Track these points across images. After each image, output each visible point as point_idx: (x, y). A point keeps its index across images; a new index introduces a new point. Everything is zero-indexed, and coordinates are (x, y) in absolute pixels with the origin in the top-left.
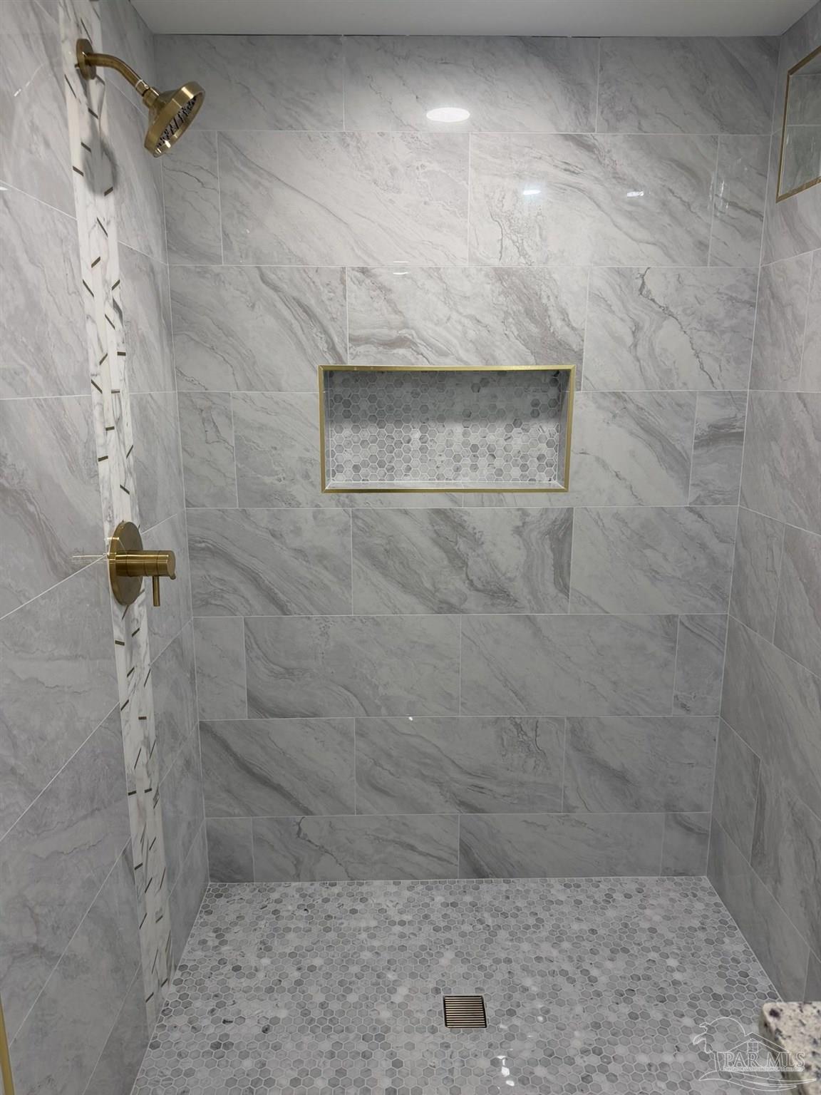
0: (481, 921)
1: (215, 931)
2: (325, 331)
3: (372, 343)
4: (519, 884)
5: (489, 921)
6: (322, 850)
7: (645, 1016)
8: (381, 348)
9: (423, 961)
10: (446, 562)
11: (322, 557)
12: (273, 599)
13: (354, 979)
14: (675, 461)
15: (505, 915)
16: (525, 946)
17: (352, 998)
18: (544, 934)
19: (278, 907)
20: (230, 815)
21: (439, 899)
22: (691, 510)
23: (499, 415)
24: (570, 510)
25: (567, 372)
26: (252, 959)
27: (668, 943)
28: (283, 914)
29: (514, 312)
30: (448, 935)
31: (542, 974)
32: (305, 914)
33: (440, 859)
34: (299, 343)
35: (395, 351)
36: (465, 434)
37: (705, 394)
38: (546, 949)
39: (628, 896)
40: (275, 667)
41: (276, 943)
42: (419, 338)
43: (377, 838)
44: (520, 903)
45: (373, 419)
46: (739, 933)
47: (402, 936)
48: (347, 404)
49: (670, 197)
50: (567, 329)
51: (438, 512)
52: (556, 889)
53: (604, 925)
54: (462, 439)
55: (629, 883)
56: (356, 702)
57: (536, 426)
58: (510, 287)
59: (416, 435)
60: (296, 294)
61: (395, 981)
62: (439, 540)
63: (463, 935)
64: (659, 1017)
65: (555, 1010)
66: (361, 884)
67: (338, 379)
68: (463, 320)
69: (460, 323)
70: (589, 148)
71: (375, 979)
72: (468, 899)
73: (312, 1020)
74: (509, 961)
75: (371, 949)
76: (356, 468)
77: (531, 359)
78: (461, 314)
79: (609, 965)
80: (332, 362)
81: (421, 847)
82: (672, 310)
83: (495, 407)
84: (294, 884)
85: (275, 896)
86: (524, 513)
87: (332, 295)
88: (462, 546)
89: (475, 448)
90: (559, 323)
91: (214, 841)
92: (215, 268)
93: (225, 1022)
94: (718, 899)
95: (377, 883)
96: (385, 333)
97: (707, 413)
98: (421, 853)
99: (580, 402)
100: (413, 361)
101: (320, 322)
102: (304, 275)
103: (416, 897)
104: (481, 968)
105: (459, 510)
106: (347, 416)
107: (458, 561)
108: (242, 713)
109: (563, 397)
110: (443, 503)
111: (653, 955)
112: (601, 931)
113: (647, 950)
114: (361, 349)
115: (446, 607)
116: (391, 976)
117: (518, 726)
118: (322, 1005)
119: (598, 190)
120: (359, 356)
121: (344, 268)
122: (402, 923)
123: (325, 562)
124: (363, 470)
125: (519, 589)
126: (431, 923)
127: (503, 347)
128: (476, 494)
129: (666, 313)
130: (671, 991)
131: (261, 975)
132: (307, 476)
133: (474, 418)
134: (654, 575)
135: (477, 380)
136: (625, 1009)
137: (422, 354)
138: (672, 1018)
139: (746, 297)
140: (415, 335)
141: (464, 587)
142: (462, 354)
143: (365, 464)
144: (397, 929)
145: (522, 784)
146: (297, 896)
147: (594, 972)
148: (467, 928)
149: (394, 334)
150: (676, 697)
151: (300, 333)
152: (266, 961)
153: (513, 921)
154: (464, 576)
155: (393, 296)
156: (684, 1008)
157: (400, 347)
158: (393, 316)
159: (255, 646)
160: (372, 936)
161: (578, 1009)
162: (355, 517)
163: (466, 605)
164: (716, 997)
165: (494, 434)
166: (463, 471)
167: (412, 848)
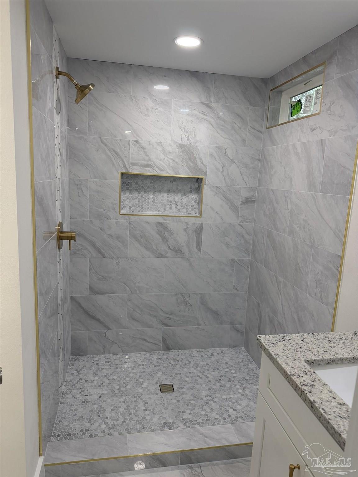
0: (170, 363)
1: (76, 370)
2: (122, 160)
3: (138, 165)
4: (182, 351)
5: (173, 363)
6: (114, 342)
7: (225, 386)
8: (141, 167)
9: (151, 375)
10: (161, 240)
11: (118, 238)
12: (99, 252)
13: (128, 381)
14: (235, 209)
15: (178, 361)
16: (185, 369)
17: (128, 387)
18: (191, 365)
19: (98, 362)
20: (80, 330)
21: (155, 357)
22: (239, 224)
23: (180, 191)
24: (202, 223)
25: (202, 179)
26: (91, 378)
27: (232, 366)
28: (100, 364)
29: (185, 158)
30: (159, 368)
31: (191, 377)
32: (108, 364)
33: (155, 344)
34: (113, 164)
35: (146, 168)
36: (168, 197)
37: (244, 188)
38: (192, 370)
39: (218, 354)
40: (100, 276)
41: (99, 373)
42: (154, 164)
43: (134, 337)
44: (183, 357)
45: (136, 190)
46: (254, 362)
47: (143, 369)
48: (128, 185)
49: (235, 125)
50: (202, 165)
51: (159, 223)
52: (195, 353)
53: (211, 362)
54: (167, 199)
55: (219, 350)
56: (128, 289)
57: (191, 196)
58: (184, 150)
59: (151, 196)
60: (112, 147)
61: (142, 382)
62: (159, 233)
63: (164, 367)
64: (229, 386)
65: (196, 386)
66: (127, 354)
67: (125, 177)
68: (169, 160)
69: (168, 161)
70: (210, 107)
71: (135, 381)
72: (165, 357)
73: (116, 393)
74: (180, 374)
75: (133, 373)
76: (130, 207)
77: (191, 174)
78: (168, 158)
79: (213, 373)
80: (124, 171)
81: (148, 340)
82: (234, 160)
83: (178, 189)
84: (102, 355)
85: (96, 359)
86: (187, 224)
87: (125, 148)
88: (167, 235)
89: (171, 202)
90: (199, 163)
91: (74, 340)
92: (85, 137)
93: (85, 395)
94: (247, 354)
95: (133, 353)
96: (143, 162)
97: (244, 194)
98: (149, 342)
99: (206, 188)
100: (152, 172)
101: (121, 158)
102: (116, 141)
103: (147, 357)
104: (171, 376)
105: (166, 223)
106: (128, 189)
107: (165, 239)
108: (87, 293)
109: (200, 187)
110: (160, 220)
111: (227, 370)
112: (210, 364)
113: (225, 368)
114: (135, 167)
115: (161, 256)
116: (141, 380)
117: (183, 296)
118: (118, 389)
119: (212, 120)
120: (134, 169)
121: (130, 140)
122: (143, 365)
123: (119, 239)
124: (132, 208)
125: (185, 250)
126: (153, 364)
127: (182, 169)
128: (172, 217)
129: (233, 162)
130: (233, 379)
131: (95, 382)
132: (114, 209)
133: (171, 192)
134: (228, 245)
135: (172, 179)
136: (218, 385)
137: (155, 170)
138: (233, 386)
139: (257, 158)
140: (153, 164)
141: (167, 249)
142: (168, 171)
143: (133, 206)
144: (141, 367)
145: (184, 316)
146: (104, 359)
147: (208, 375)
148: (165, 365)
149: (146, 163)
150: (234, 286)
152: (96, 378)
153: (181, 363)
154: (167, 245)
155: (146, 150)
156: (237, 383)
157: (148, 167)
158: (146, 157)
159: (92, 269)
160: (133, 369)
161: (204, 385)
162: (130, 224)
163: (167, 255)
164: (246, 380)
165: (178, 198)
166: (167, 209)
167: (146, 340)
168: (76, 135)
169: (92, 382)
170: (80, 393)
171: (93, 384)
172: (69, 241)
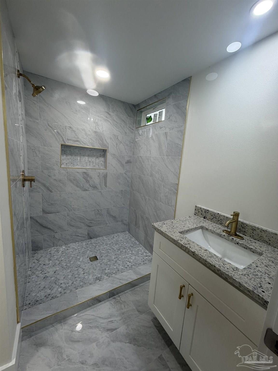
0: (93, 245)
1: (36, 260)
2: (62, 137)
3: (72, 140)
4: (98, 238)
5: (94, 245)
6: (59, 240)
7: (123, 251)
8: (73, 142)
9: (84, 254)
10: (85, 182)
11: (60, 181)
12: (48, 189)
13: (71, 260)
14: (122, 165)
15: (97, 243)
16: (102, 247)
17: (72, 263)
18: (104, 245)
19: (50, 252)
20: (37, 236)
21: (84, 244)
22: (125, 173)
23: (94, 156)
24: (107, 173)
25: (106, 150)
26: (47, 262)
27: (124, 241)
28: (52, 253)
29: (98, 139)
30: (87, 249)
31: (105, 250)
32: (57, 252)
33: (84, 237)
34: (56, 139)
36: (88, 159)
37: (126, 155)
38: (105, 247)
39: (116, 236)
40: (49, 204)
41: (52, 258)
43: (71, 235)
44: (99, 241)
45: (70, 155)
46: (133, 238)
47: (79, 251)
48: (65, 151)
49: (121, 125)
50: (106, 143)
51: (84, 172)
52: (105, 238)
53: (114, 241)
54: (87, 160)
55: (116, 235)
56: (67, 209)
57: (101, 158)
58: (97, 135)
59: (79, 158)
60: (56, 129)
61: (79, 258)
62: (84, 178)
63: (90, 248)
64: (125, 251)
65: (109, 254)
66: (68, 245)
67: (63, 146)
68: (89, 139)
69: (88, 139)
70: (110, 115)
71: (75, 258)
72: (90, 243)
73: (64, 268)
74: (99, 250)
75: (73, 254)
76: (66, 164)
77: (101, 147)
79: (116, 246)
80: (63, 143)
81: (80, 235)
83: (93, 154)
84: (53, 248)
85: (49, 251)
86: (99, 173)
87: (63, 130)
88: (88, 179)
89: (90, 161)
90: (105, 142)
91: (33, 242)
92: (37, 121)
93: (45, 274)
94: (129, 234)
95: (71, 244)
96: (74, 139)
97: (127, 159)
98: (80, 237)
99: (108, 155)
100: (80, 145)
101: (61, 135)
102: (58, 126)
103: (80, 244)
104: (95, 252)
105: (89, 172)
106: (65, 154)
107: (87, 181)
108: (41, 214)
109: (105, 154)
110: (85, 171)
111: (122, 243)
112: (113, 242)
113: (121, 243)
114: (69, 141)
115: (85, 190)
116: (78, 257)
117: (98, 211)
118: (66, 265)
119: (111, 121)
120: (69, 143)
121: (66, 126)
122: (78, 249)
123: (61, 182)
124: (68, 164)
125: (99, 186)
126: (84, 248)
127: (96, 144)
128: (91, 169)
129: (121, 142)
130: (126, 247)
131: (51, 264)
132: (57, 165)
133: (90, 156)
134: (119, 183)
135: (90, 149)
136: (119, 251)
138: (126, 250)
139: (132, 141)
140: (80, 140)
141: (89, 186)
143: (68, 163)
144: (77, 250)
145: (99, 221)
146: (54, 250)
147: (114, 248)
148: (91, 247)
149: (76, 139)
150: (123, 203)
151: (56, 136)
152: (51, 262)
153: (99, 244)
154: (89, 184)
155: (76, 133)
156: (128, 249)
157: (77, 142)
158: (76, 136)
159: (44, 199)
160: (73, 252)
161: (112, 253)
162: (67, 173)
163: (89, 189)
164: (132, 246)
165: (93, 159)
166: (88, 165)
167: (78, 236)
168: (31, 119)
169: (48, 265)
170: (41, 273)
171: (49, 266)
172: (30, 182)
